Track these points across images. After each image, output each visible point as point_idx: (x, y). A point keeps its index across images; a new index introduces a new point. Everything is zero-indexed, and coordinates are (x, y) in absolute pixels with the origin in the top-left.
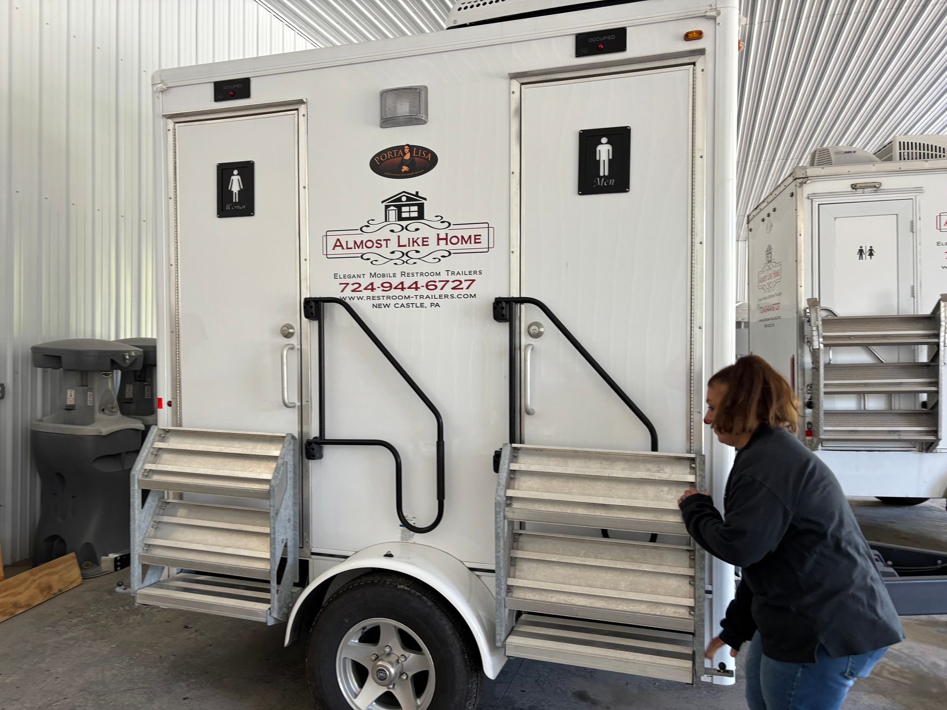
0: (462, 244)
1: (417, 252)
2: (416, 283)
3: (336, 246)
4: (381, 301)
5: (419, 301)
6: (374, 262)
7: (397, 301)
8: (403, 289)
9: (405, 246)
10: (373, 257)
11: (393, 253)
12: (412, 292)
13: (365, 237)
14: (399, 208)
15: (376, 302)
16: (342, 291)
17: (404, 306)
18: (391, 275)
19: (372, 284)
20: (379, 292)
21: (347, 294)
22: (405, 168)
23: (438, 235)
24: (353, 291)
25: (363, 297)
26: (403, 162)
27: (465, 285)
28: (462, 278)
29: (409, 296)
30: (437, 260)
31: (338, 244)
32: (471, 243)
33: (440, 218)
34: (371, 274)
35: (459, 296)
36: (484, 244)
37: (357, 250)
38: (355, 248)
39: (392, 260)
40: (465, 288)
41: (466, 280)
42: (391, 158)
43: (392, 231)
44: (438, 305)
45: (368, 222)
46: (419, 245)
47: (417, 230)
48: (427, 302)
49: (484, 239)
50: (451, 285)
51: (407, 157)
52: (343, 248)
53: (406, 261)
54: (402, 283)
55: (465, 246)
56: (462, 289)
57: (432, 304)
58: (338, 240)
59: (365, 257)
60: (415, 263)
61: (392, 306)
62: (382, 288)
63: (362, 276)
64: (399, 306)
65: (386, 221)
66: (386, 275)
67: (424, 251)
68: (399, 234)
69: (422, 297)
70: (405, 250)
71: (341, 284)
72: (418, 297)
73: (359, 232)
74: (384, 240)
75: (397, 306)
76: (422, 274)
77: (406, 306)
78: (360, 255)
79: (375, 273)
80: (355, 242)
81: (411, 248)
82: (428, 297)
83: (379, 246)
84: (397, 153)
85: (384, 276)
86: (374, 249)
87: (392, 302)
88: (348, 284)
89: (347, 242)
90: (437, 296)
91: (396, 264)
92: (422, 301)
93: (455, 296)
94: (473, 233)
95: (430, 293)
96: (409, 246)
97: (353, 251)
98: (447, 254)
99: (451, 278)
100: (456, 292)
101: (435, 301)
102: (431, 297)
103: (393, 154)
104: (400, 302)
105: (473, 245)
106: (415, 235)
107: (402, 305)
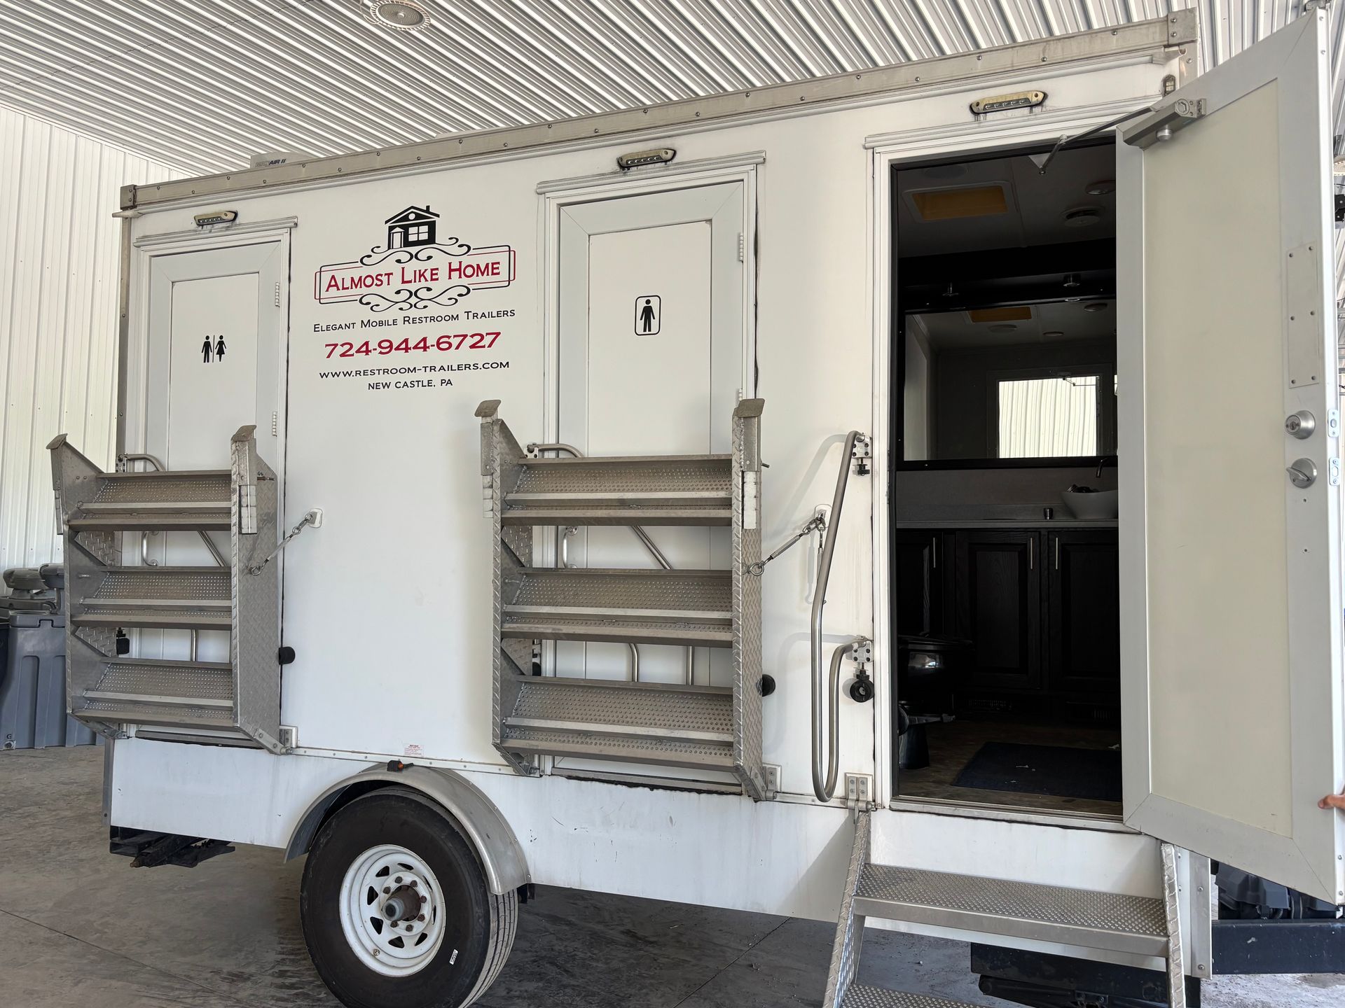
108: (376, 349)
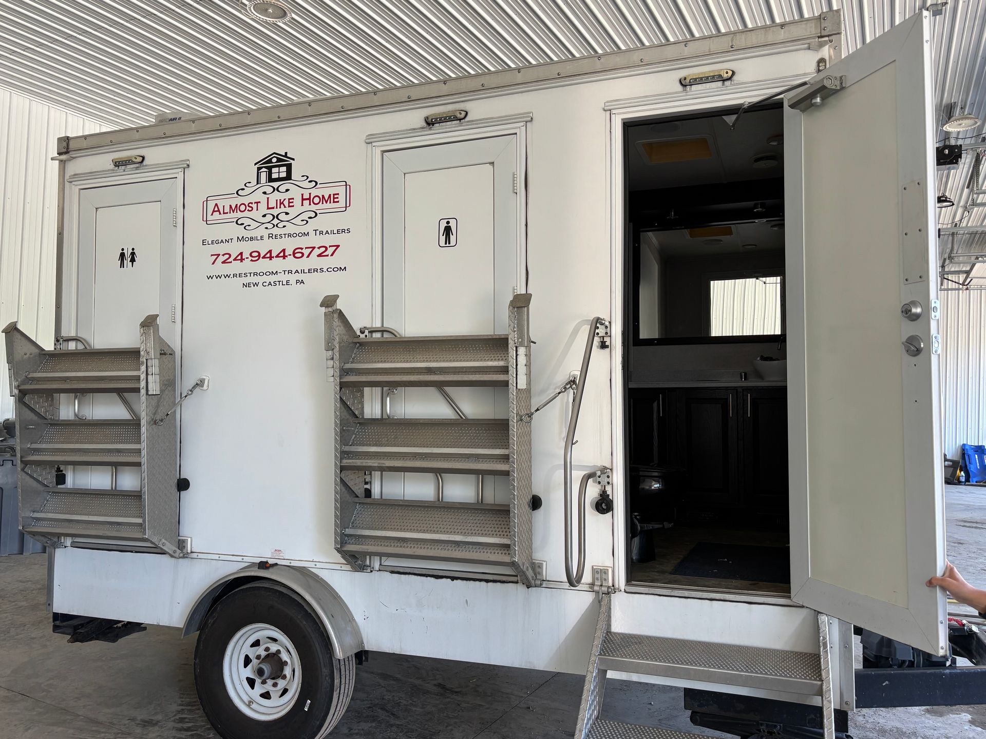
108: (248, 258)
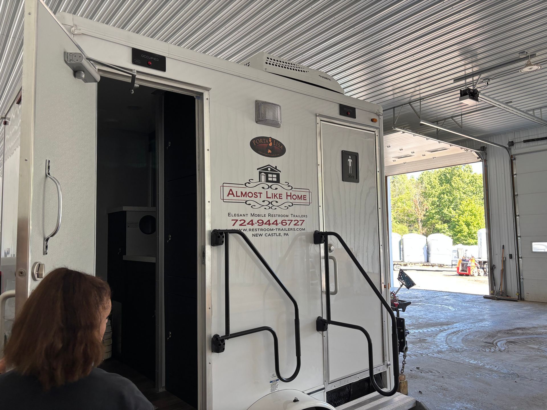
0: (298, 199)
1: (277, 202)
2: (276, 221)
3: (229, 194)
4: (257, 232)
5: (278, 232)
6: (253, 207)
7: (266, 232)
8: (269, 224)
9: (270, 198)
10: (253, 203)
11: (264, 201)
12: (274, 227)
13: (248, 190)
14: (267, 174)
15: (255, 233)
16: (234, 225)
17: (270, 235)
18: (263, 215)
19: (252, 221)
20: (256, 226)
21: (237, 227)
22: (269, 151)
23: (287, 193)
24: (241, 225)
25: (247, 229)
26: (269, 148)
27: (300, 223)
28: (298, 219)
29: (273, 229)
30: (287, 208)
31: (231, 192)
32: (302, 200)
33: (287, 184)
34: (251, 214)
35: (298, 229)
36: (308, 201)
37: (243, 198)
38: (241, 197)
39: (263, 206)
40: (300, 225)
41: (300, 220)
42: (262, 143)
43: (263, 188)
44: (287, 234)
45: (249, 180)
46: (277, 198)
47: (276, 189)
48: (282, 233)
49: (307, 198)
50: (293, 223)
51: (271, 144)
52: (234, 196)
53: (271, 207)
54: (269, 221)
55: (299, 201)
56: (299, 225)
57: (285, 234)
58: (231, 190)
59: (247, 203)
60: (275, 209)
61: (264, 235)
62: (258, 224)
63: (246, 215)
64: (268, 235)
65: (260, 181)
66: (260, 215)
67: (280, 202)
68: (267, 190)
69: (279, 229)
70: (270, 200)
71: (232, 220)
72: (278, 230)
73: (244, 186)
74: (259, 193)
75: (266, 235)
76: (279, 216)
77: (271, 235)
78: (245, 201)
79: (254, 214)
80: (242, 193)
81: (274, 200)
82: (282, 230)
83: (256, 196)
84: (265, 141)
85: (259, 215)
86: (253, 198)
87: (263, 233)
88: (237, 220)
89: (237, 192)
90: (287, 229)
91: (265, 209)
92: (280, 232)
93: (296, 229)
94: (303, 194)
95: (284, 227)
96: (272, 198)
97: (240, 198)
98: (291, 205)
99: (293, 219)
100: (296, 227)
101: (286, 232)
102: (284, 230)
103: (263, 141)
104: (268, 233)
105: (303, 201)
106: (275, 192)
107: (269, 235)
